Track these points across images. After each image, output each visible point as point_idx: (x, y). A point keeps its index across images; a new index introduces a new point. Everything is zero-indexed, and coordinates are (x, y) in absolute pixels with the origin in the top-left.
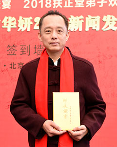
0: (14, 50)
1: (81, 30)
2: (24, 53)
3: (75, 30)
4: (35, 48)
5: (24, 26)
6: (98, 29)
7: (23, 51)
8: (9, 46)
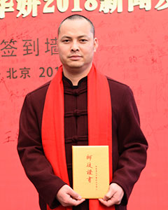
0: (12, 47)
1: (120, 10)
2: (29, 52)
3: (111, 12)
4: (47, 43)
5: (26, 9)
6: (148, 7)
7: (27, 50)
8: (3, 41)
